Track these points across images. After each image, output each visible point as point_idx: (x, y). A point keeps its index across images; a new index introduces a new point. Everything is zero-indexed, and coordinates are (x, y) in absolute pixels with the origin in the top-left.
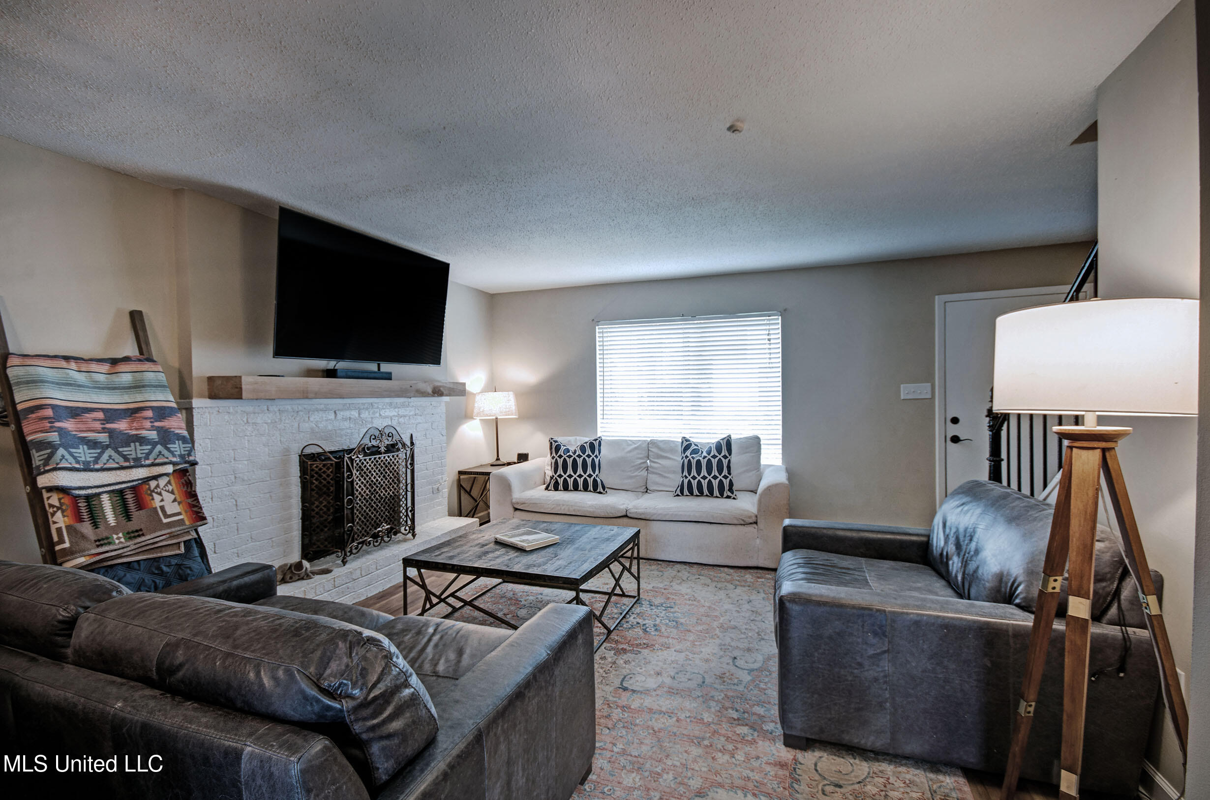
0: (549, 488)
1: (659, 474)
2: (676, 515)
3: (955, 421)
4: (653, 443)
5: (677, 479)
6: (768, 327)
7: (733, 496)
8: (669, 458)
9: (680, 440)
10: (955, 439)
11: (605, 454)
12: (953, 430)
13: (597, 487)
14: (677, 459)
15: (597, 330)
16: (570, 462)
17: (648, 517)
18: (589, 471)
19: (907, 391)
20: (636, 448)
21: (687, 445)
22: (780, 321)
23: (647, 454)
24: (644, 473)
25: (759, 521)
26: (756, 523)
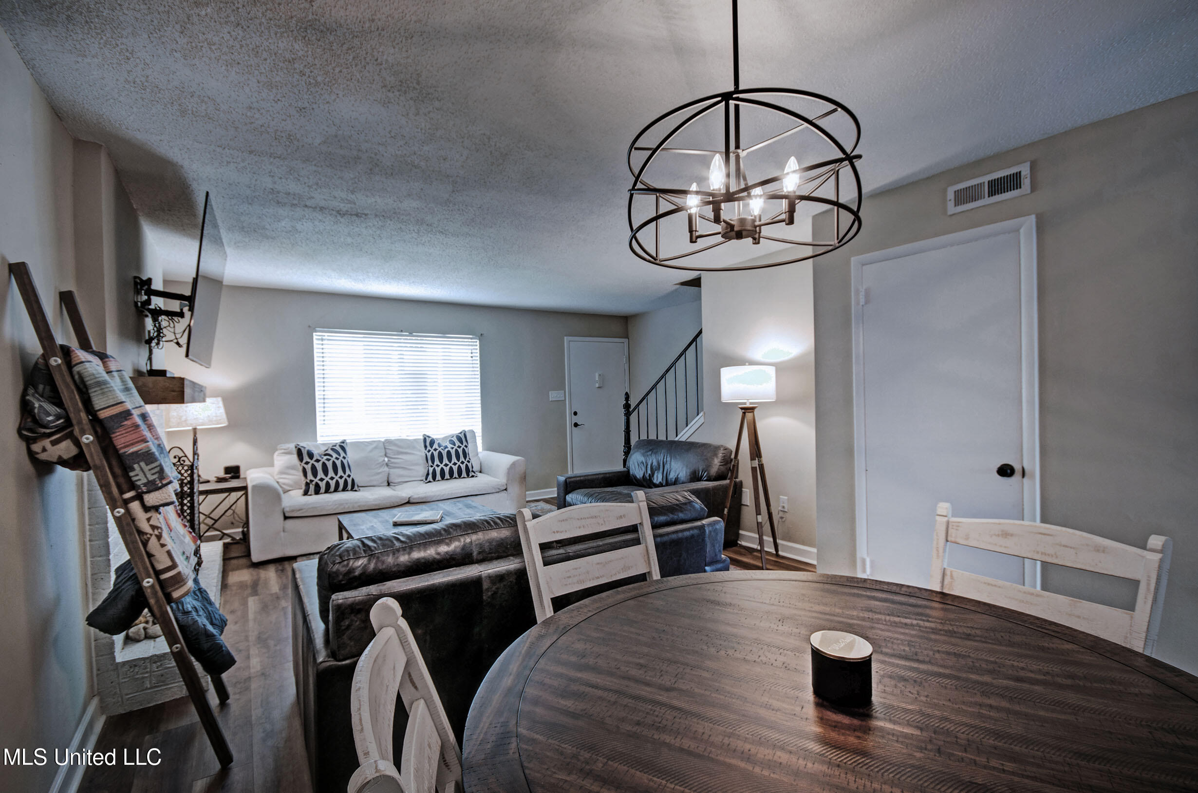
0: (309, 493)
1: (402, 468)
2: (452, 494)
3: (575, 414)
4: (388, 442)
5: (421, 470)
6: (471, 347)
7: (476, 475)
8: (413, 454)
9: (422, 438)
10: (576, 425)
11: (352, 456)
12: (575, 419)
13: (350, 486)
14: (421, 452)
15: (315, 337)
16: (319, 466)
17: (429, 500)
18: (340, 473)
19: (554, 395)
20: (376, 448)
21: (428, 442)
22: (478, 344)
23: (384, 453)
24: (386, 469)
25: (508, 488)
26: (506, 490)
